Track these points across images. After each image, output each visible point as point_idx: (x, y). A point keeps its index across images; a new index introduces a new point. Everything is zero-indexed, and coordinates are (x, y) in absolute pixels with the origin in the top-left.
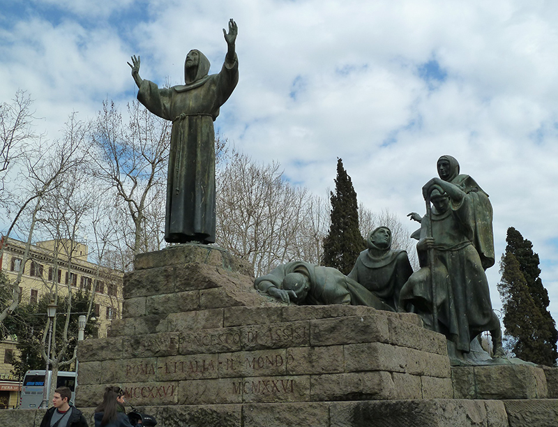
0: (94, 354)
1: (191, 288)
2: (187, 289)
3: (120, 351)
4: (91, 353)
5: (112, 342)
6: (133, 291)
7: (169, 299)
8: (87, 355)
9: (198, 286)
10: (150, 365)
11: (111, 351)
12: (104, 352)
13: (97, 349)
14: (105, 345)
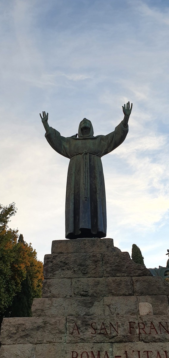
0: (27, 336)
1: (123, 274)
2: (118, 275)
3: (63, 333)
4: (23, 334)
5: (51, 322)
6: (57, 272)
7: (98, 283)
8: (16, 337)
9: (130, 273)
10: (104, 353)
11: (50, 332)
12: (39, 333)
13: (32, 329)
14: (42, 324)
